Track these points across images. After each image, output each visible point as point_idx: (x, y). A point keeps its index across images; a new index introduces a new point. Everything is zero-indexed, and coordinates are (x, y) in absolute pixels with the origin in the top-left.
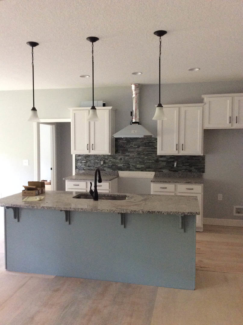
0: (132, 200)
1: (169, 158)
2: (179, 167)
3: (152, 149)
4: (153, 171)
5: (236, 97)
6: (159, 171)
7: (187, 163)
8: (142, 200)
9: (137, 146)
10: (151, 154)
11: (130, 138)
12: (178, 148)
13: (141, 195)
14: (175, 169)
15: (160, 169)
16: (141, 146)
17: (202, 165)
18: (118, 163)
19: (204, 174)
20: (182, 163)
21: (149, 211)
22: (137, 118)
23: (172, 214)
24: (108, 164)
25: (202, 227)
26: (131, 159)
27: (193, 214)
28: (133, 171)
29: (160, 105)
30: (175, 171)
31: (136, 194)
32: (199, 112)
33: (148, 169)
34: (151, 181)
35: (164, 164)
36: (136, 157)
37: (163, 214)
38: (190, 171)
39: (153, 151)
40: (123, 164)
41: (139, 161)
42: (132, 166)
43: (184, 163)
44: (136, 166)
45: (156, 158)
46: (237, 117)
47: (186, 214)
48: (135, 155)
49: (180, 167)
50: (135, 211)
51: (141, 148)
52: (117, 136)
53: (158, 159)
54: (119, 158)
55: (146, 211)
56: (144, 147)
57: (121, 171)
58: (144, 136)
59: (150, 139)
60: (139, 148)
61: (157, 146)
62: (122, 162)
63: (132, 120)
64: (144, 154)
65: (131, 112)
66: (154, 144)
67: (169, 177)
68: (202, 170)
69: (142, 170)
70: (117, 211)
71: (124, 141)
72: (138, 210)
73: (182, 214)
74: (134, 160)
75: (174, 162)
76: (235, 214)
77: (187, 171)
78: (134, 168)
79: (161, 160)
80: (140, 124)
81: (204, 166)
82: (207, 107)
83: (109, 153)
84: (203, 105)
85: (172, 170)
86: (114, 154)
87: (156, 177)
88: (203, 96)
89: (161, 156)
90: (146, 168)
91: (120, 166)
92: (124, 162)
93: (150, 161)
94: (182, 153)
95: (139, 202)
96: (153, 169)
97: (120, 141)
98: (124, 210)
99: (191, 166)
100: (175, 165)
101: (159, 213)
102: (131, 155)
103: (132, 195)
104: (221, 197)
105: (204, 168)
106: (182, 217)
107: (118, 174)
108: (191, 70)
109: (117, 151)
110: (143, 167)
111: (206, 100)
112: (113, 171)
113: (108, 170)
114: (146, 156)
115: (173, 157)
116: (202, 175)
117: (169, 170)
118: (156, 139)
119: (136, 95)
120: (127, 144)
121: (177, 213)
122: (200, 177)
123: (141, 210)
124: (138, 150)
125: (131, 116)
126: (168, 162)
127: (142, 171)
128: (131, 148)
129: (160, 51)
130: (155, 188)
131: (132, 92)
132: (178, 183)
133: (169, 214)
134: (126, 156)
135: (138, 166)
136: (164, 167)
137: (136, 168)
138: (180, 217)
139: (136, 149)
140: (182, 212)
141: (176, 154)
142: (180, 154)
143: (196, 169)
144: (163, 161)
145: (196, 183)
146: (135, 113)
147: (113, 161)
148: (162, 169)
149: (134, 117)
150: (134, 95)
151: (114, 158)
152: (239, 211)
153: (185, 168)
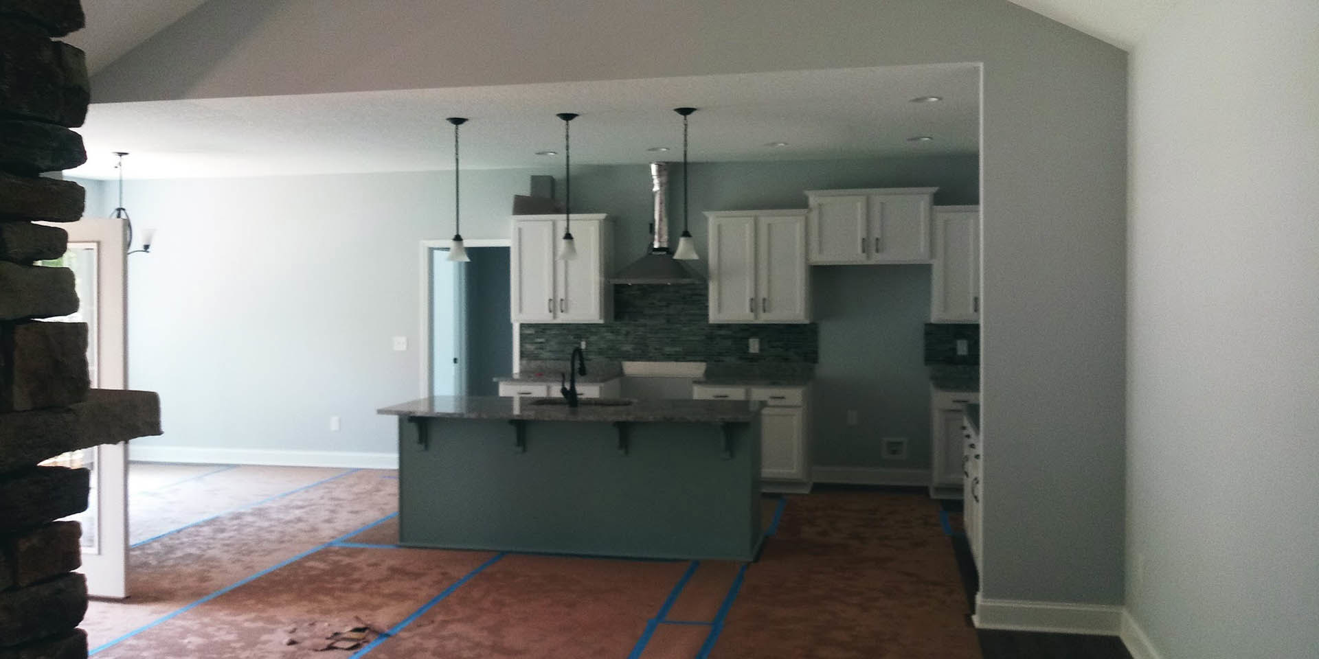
1: (737, 329)
2: (762, 350)
3: (697, 309)
4: (702, 361)
5: (875, 197)
6: (715, 361)
7: (778, 341)
9: (664, 304)
10: (696, 320)
11: (649, 286)
12: (755, 308)
14: (753, 355)
15: (719, 355)
16: (672, 303)
17: (810, 346)
18: (622, 343)
20: (768, 342)
22: (662, 239)
24: (597, 346)
26: (652, 333)
28: (657, 361)
30: (753, 360)
32: (798, 228)
33: (691, 356)
34: (697, 382)
35: (729, 343)
36: (662, 328)
38: (786, 360)
39: (700, 315)
40: (632, 345)
41: (668, 338)
42: (655, 349)
43: (771, 341)
44: (664, 350)
45: (706, 331)
46: (877, 239)
48: (662, 325)
49: (766, 350)
51: (674, 306)
53: (713, 332)
54: (624, 330)
56: (681, 304)
57: (629, 360)
59: (694, 287)
60: (670, 307)
61: (708, 302)
62: (630, 341)
63: (652, 245)
64: (680, 322)
65: (651, 225)
66: (702, 297)
68: (811, 357)
71: (633, 293)
74: (658, 335)
75: (747, 339)
76: (885, 456)
77: (779, 359)
78: (659, 354)
79: (720, 335)
80: (671, 253)
81: (817, 347)
82: (814, 216)
83: (600, 319)
84: (807, 214)
85: (746, 359)
86: (613, 320)
87: (708, 373)
88: (807, 193)
89: (720, 326)
90: (686, 353)
91: (625, 349)
92: (636, 341)
93: (696, 338)
94: (765, 319)
96: (702, 356)
97: (625, 293)
99: (786, 347)
100: (751, 347)
102: (652, 323)
104: (856, 419)
105: (816, 352)
107: (622, 367)
109: (619, 315)
110: (679, 352)
111: (812, 202)
112: (611, 362)
113: (599, 360)
114: (685, 327)
115: (746, 327)
116: (811, 369)
117: (738, 359)
119: (662, 186)
120: (641, 300)
122: (809, 371)
124: (668, 312)
125: (651, 232)
126: (734, 340)
127: (676, 360)
128: (651, 307)
131: (653, 179)
134: (641, 326)
135: (668, 349)
136: (727, 352)
137: (662, 355)
139: (663, 310)
142: (761, 321)
143: (799, 354)
144: (724, 337)
146: (659, 228)
147: (609, 337)
148: (723, 355)
149: (656, 237)
150: (656, 188)
151: (612, 332)
152: (894, 448)
153: (776, 352)
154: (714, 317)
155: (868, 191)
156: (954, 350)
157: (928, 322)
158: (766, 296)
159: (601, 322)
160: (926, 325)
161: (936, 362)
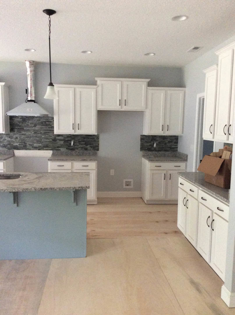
0: (26, 178)
1: (66, 137)
2: (76, 145)
3: (49, 128)
4: (51, 150)
5: (124, 82)
6: (56, 150)
7: (83, 142)
8: (37, 178)
9: (33, 125)
10: (48, 133)
11: (26, 117)
12: (75, 128)
13: (36, 173)
14: (72, 147)
15: (58, 147)
16: (38, 125)
17: (96, 144)
18: (14, 142)
19: (98, 151)
20: (79, 142)
21: (41, 189)
22: (32, 96)
23: (64, 189)
24: (3, 143)
25: (96, 200)
26: (28, 138)
27: (83, 188)
28: (30, 150)
29: (51, 84)
30: (73, 149)
31: (31, 173)
32: (93, 94)
33: (45, 148)
34: (49, 160)
35: (62, 142)
36: (32, 136)
37: (56, 190)
38: (86, 149)
39: (51, 130)
40: (19, 143)
41: (35, 140)
42: (29, 145)
43: (80, 142)
44: (33, 145)
45: (53, 137)
46: (125, 100)
47: (77, 188)
48: (32, 134)
49: (78, 145)
50: (27, 189)
51: (38, 126)
52: (11, 113)
53: (56, 138)
54: (15, 136)
55: (39, 188)
56: (41, 126)
57: (17, 150)
58: (40, 114)
59: (47, 118)
60: (36, 127)
61: (54, 125)
62: (18, 141)
63: (27, 98)
64: (41, 133)
65: (26, 90)
66: (51, 123)
67: (67, 155)
68: (96, 148)
69: (39, 148)
70: (8, 190)
71: (19, 120)
72: (31, 188)
73: (73, 189)
74: (31, 139)
75: (71, 141)
76: (124, 187)
77: (83, 149)
78: (31, 147)
79: (58, 139)
80: (36, 103)
81: (99, 144)
82: (100, 89)
83: (3, 131)
84: (97, 88)
85: (69, 149)
86: (9, 132)
87: (54, 155)
88: (96, 79)
89: (59, 135)
90: (44, 146)
91: (15, 145)
92: (20, 141)
93: (48, 140)
94: (78, 132)
95: (33, 180)
96: (51, 148)
97: (15, 120)
98: (16, 189)
99: (86, 144)
100: (72, 144)
101: (51, 189)
102: (28, 133)
103: (27, 174)
104: (113, 173)
105: (98, 146)
106: (74, 191)
107: (14, 153)
108: (84, 52)
109: (12, 130)
110: (40, 146)
111: (99, 82)
112: (9, 151)
113: (3, 150)
114: (43, 135)
115: (70, 136)
116: (96, 153)
117: (67, 149)
118: (53, 118)
119: (31, 72)
120: (22, 123)
121: (69, 188)
122: (95, 154)
123: (33, 188)
124: (35, 129)
125: (26, 93)
126: (65, 141)
127: (39, 150)
128: (27, 127)
129: (50, 30)
130: (52, 166)
131: (27, 69)
132: (75, 160)
133: (60, 189)
134: (23, 135)
135: (35, 145)
136: (61, 146)
137: (33, 147)
138: (72, 192)
139: (33, 128)
140: (73, 187)
141: (73, 133)
142: (76, 133)
143: (91, 147)
144: (60, 140)
145: (91, 160)
146: (30, 91)
147: (8, 140)
148: (60, 148)
149: (29, 95)
150: (29, 72)
151: (10, 137)
152: (128, 184)
153: (82, 146)
154: (56, 131)
155: (121, 79)
156: (152, 145)
157: (142, 135)
158: (79, 123)
159: (4, 133)
160: (141, 135)
161: (145, 150)
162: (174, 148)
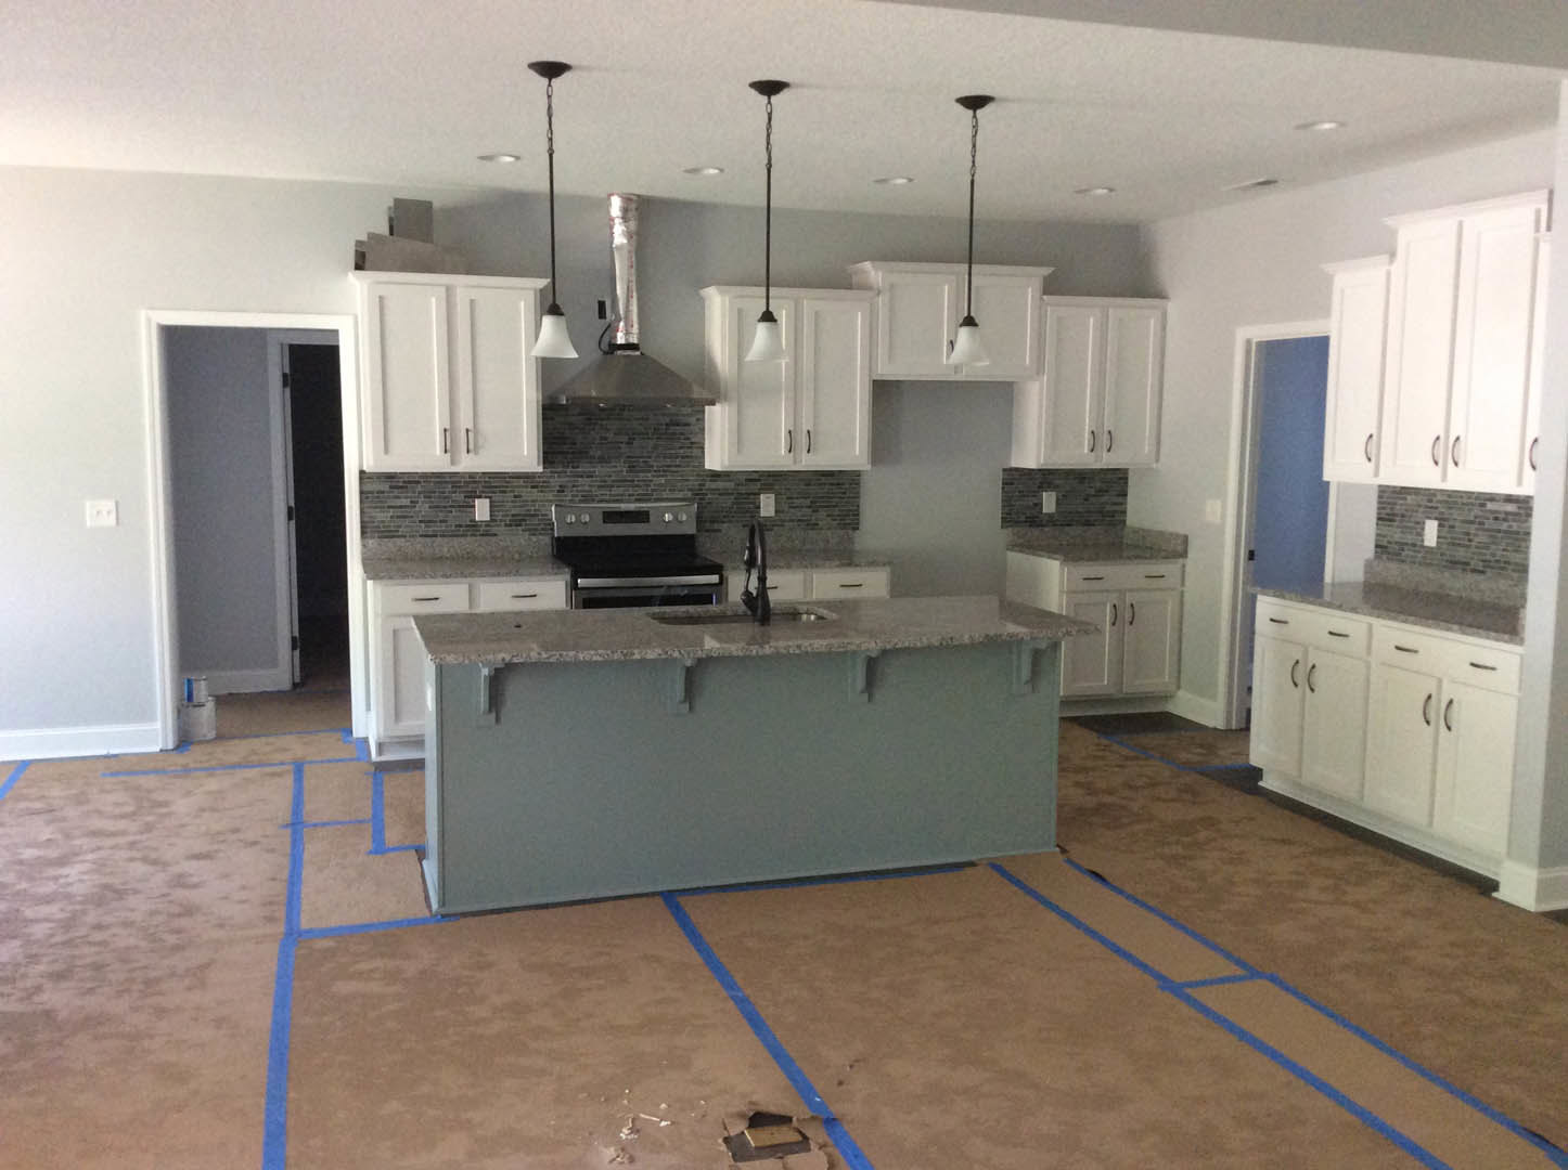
1: (742, 480)
3: (681, 448)
6: (707, 531)
7: (804, 497)
10: (680, 465)
12: (795, 446)
17: (849, 504)
19: (857, 532)
35: (728, 502)
38: (813, 526)
39: (693, 456)
43: (793, 498)
53: (708, 484)
60: (632, 444)
65: (601, 303)
68: (850, 520)
74: (614, 490)
75: (758, 494)
79: (715, 490)
81: (857, 506)
82: (881, 304)
89: (720, 475)
94: (806, 463)
99: (815, 506)
105: (856, 514)
111: (880, 280)
112: (534, 538)
116: (851, 538)
120: (584, 431)
122: (847, 543)
125: (602, 317)
126: (739, 497)
131: (613, 225)
134: (583, 476)
136: (725, 517)
139: (620, 448)
141: (786, 466)
143: (832, 517)
144: (721, 492)
146: (627, 311)
148: (718, 523)
149: (621, 325)
150: (619, 238)
153: (799, 514)
154: (730, 460)
156: (1039, 505)
157: (1008, 467)
158: (812, 427)
159: (538, 470)
160: (1004, 470)
161: (1018, 523)
162: (1113, 514)
